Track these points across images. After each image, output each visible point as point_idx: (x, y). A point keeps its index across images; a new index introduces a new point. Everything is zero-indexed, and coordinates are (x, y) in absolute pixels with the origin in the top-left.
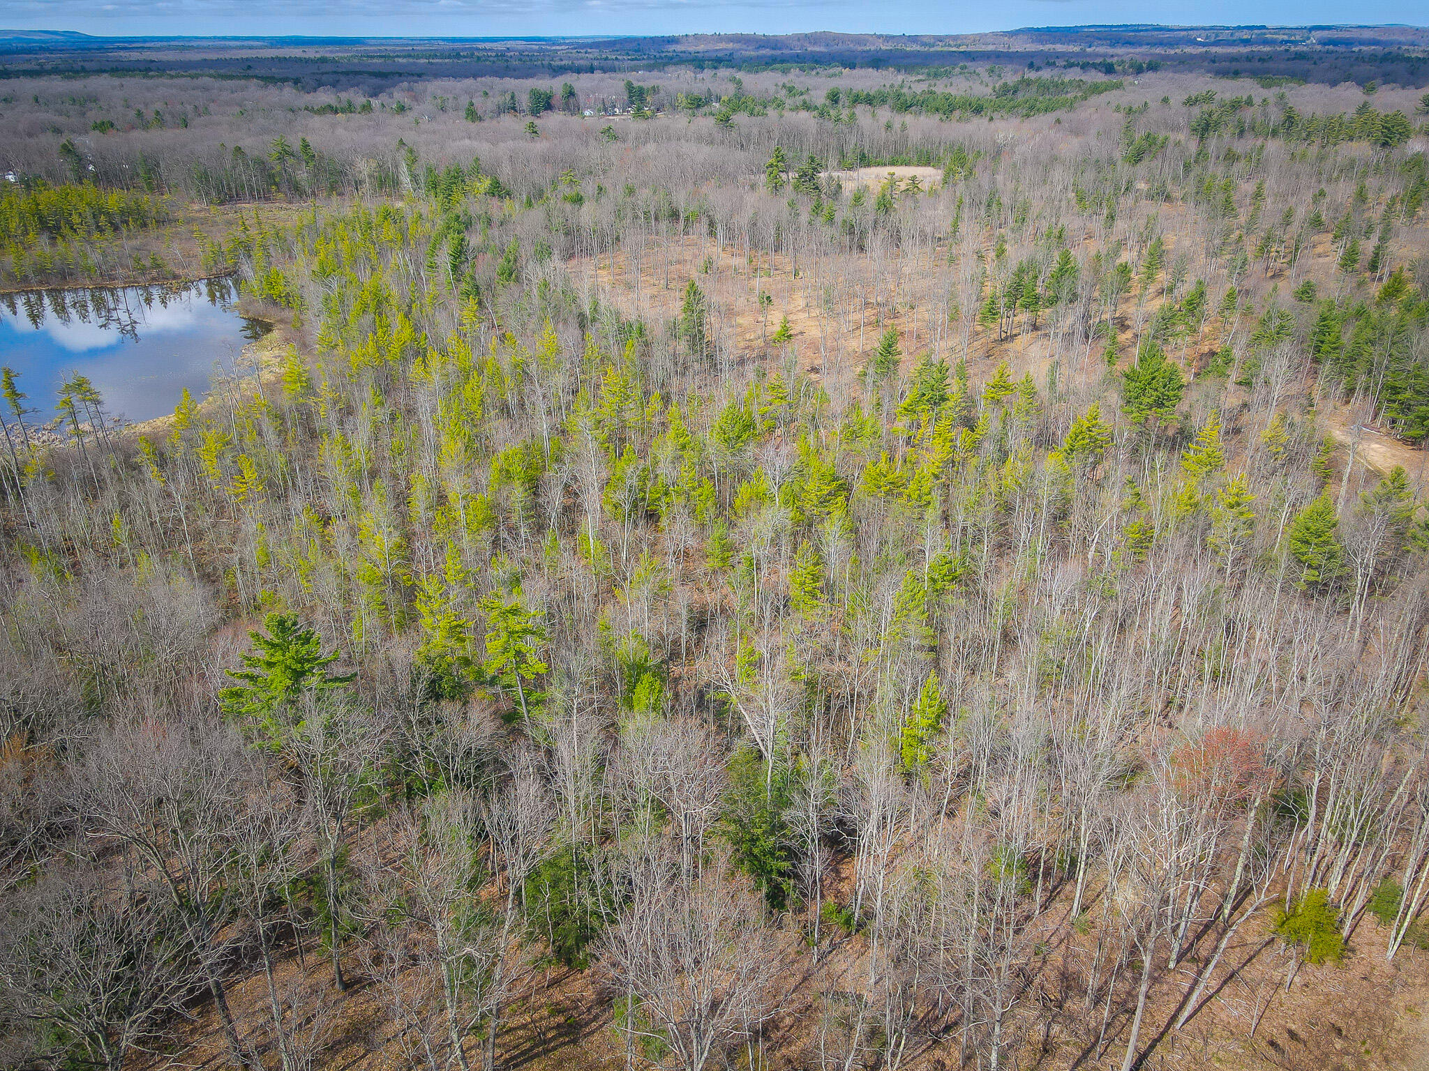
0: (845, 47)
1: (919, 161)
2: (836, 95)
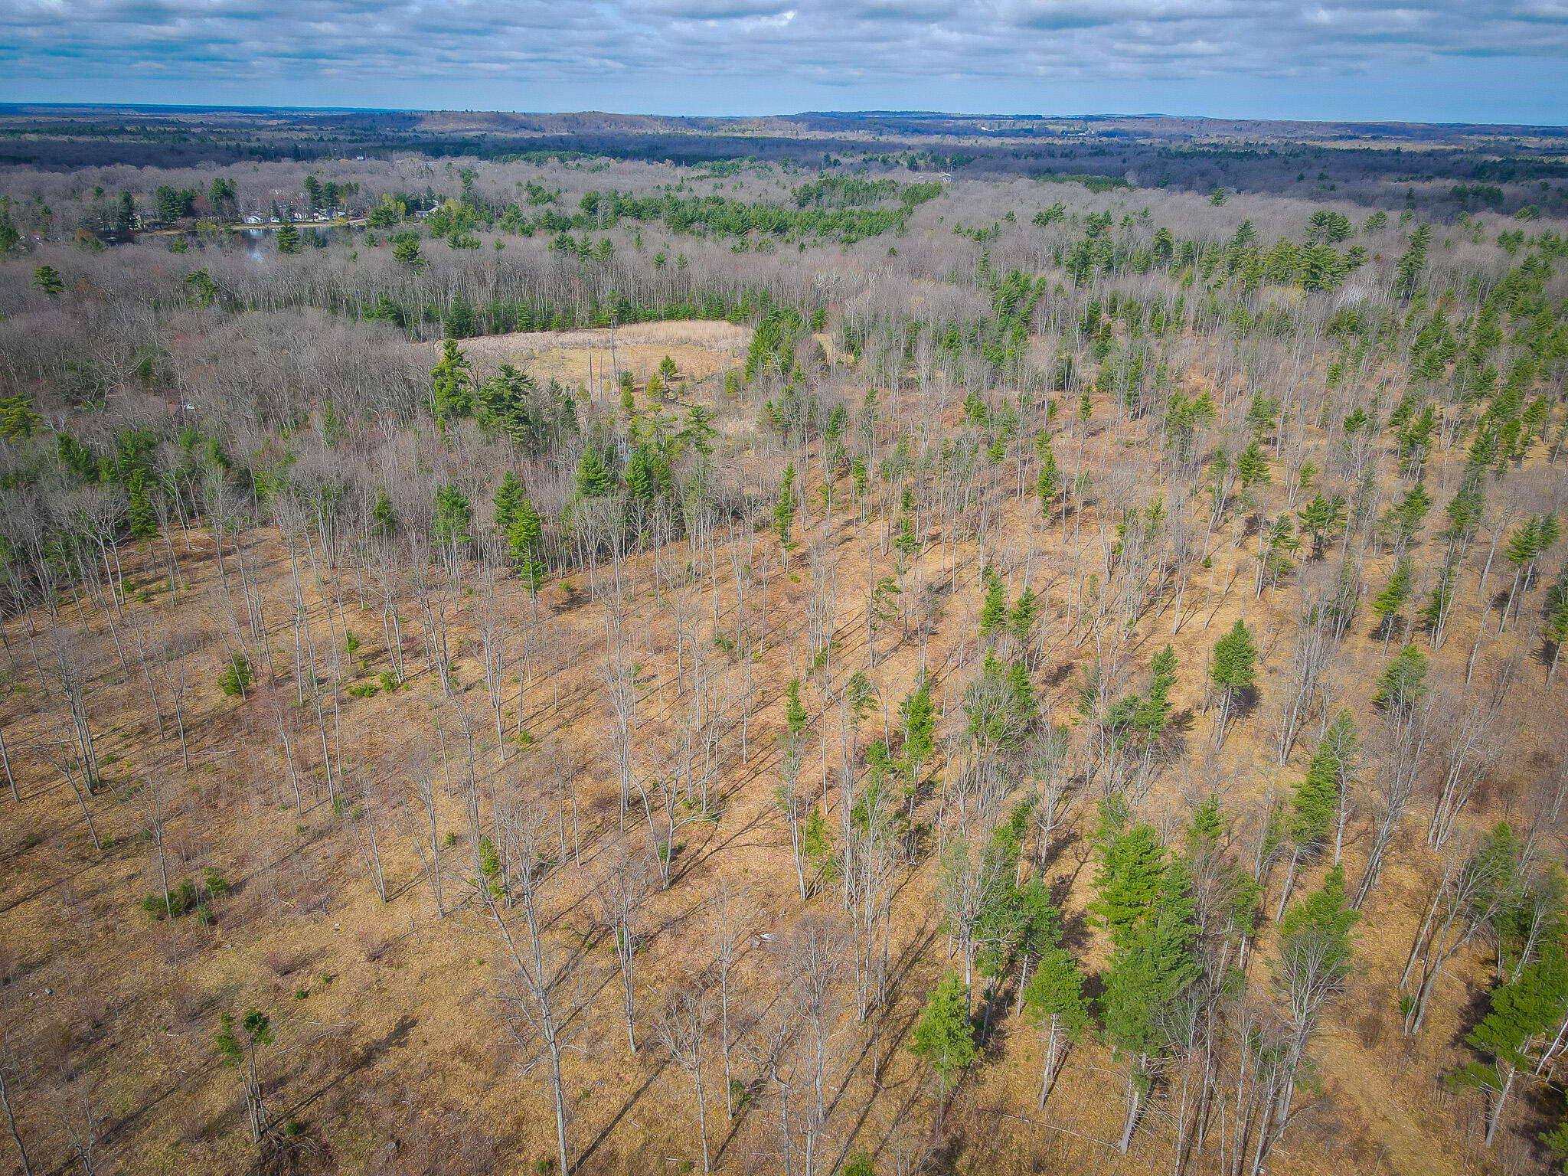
0: (618, 131)
1: (709, 310)
2: (594, 202)
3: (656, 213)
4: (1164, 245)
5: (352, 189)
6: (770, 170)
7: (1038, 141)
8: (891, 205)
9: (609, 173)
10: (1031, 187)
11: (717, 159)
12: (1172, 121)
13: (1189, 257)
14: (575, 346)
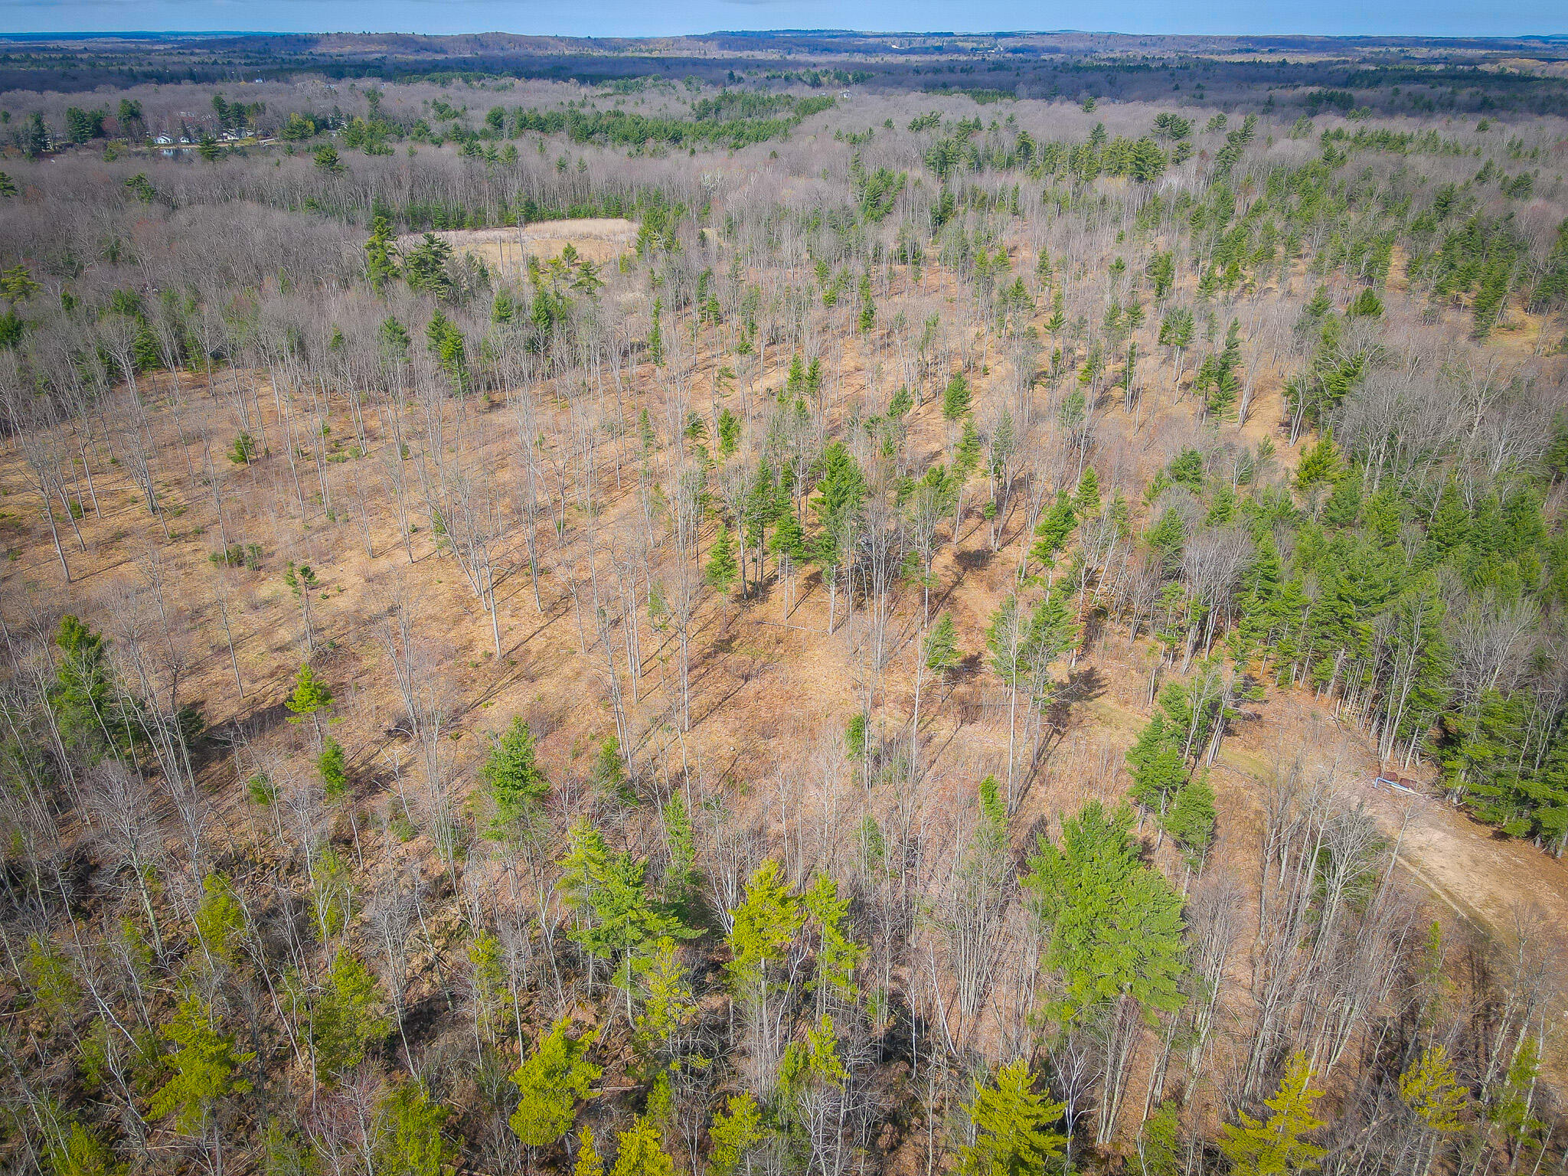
0: (522, 52)
1: (608, 210)
2: (499, 117)
3: (559, 126)
4: (1026, 148)
5: (259, 109)
6: (674, 88)
7: (944, 58)
8: (782, 116)
9: (514, 92)
11: (622, 78)
12: (1081, 36)
14: (488, 241)
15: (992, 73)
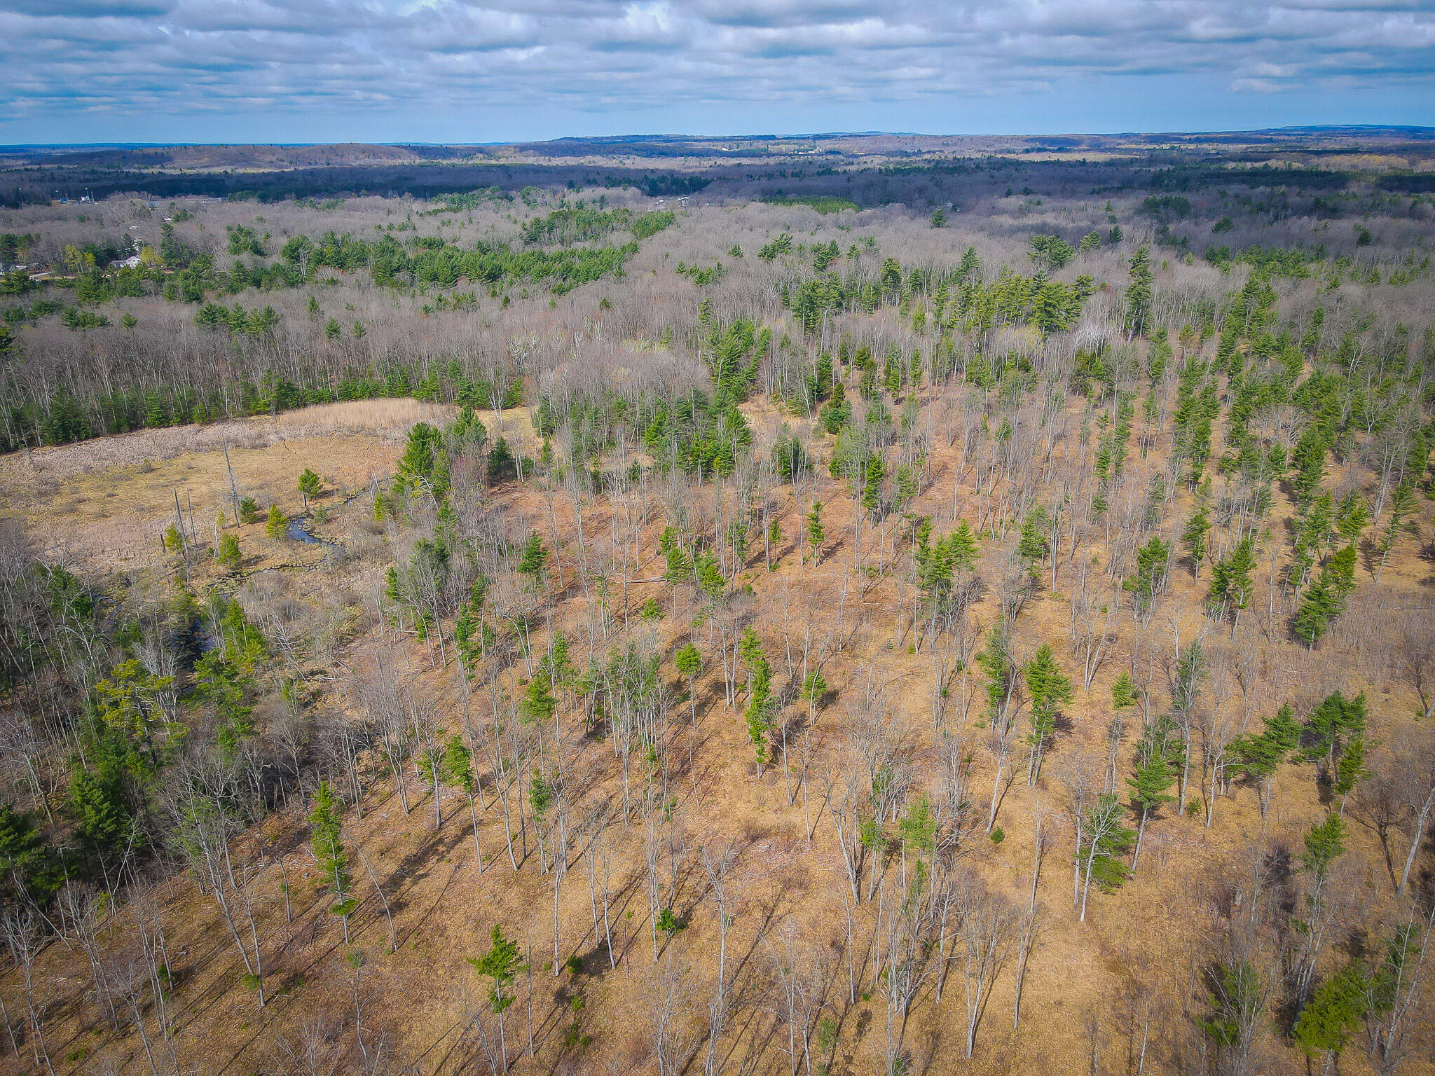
1: (394, 384)
2: (298, 248)
3: (362, 260)
4: (892, 276)
5: (30, 240)
6: (510, 200)
8: (620, 238)
10: (762, 211)
11: (460, 189)
13: (917, 285)
15: (823, 178)
